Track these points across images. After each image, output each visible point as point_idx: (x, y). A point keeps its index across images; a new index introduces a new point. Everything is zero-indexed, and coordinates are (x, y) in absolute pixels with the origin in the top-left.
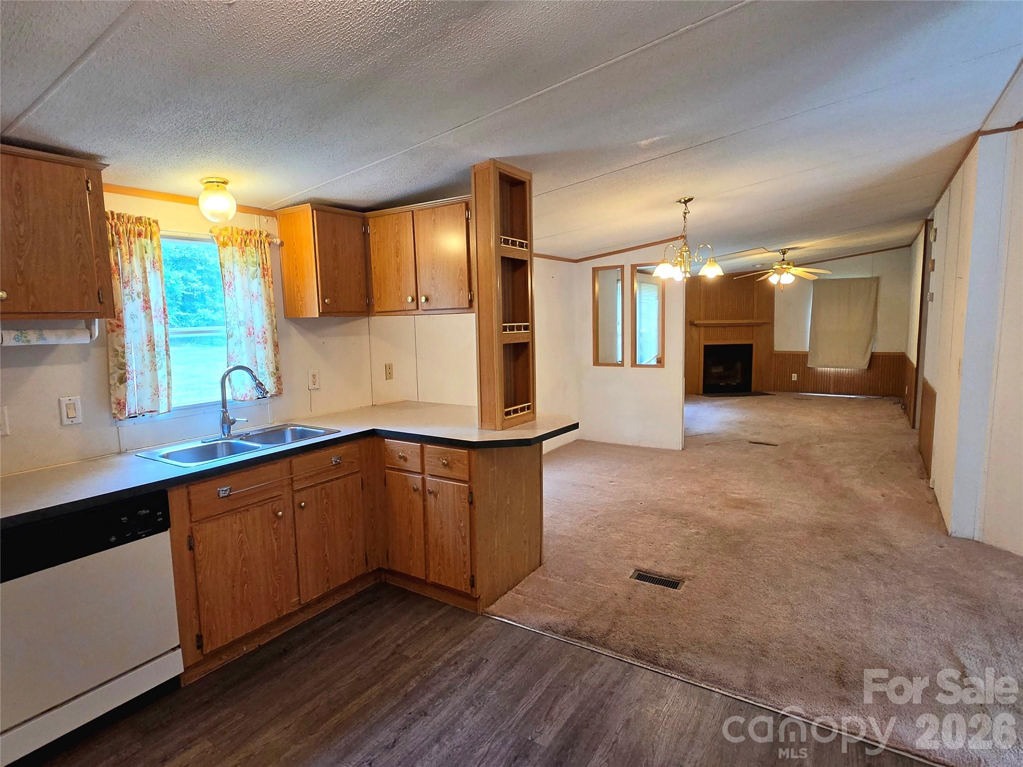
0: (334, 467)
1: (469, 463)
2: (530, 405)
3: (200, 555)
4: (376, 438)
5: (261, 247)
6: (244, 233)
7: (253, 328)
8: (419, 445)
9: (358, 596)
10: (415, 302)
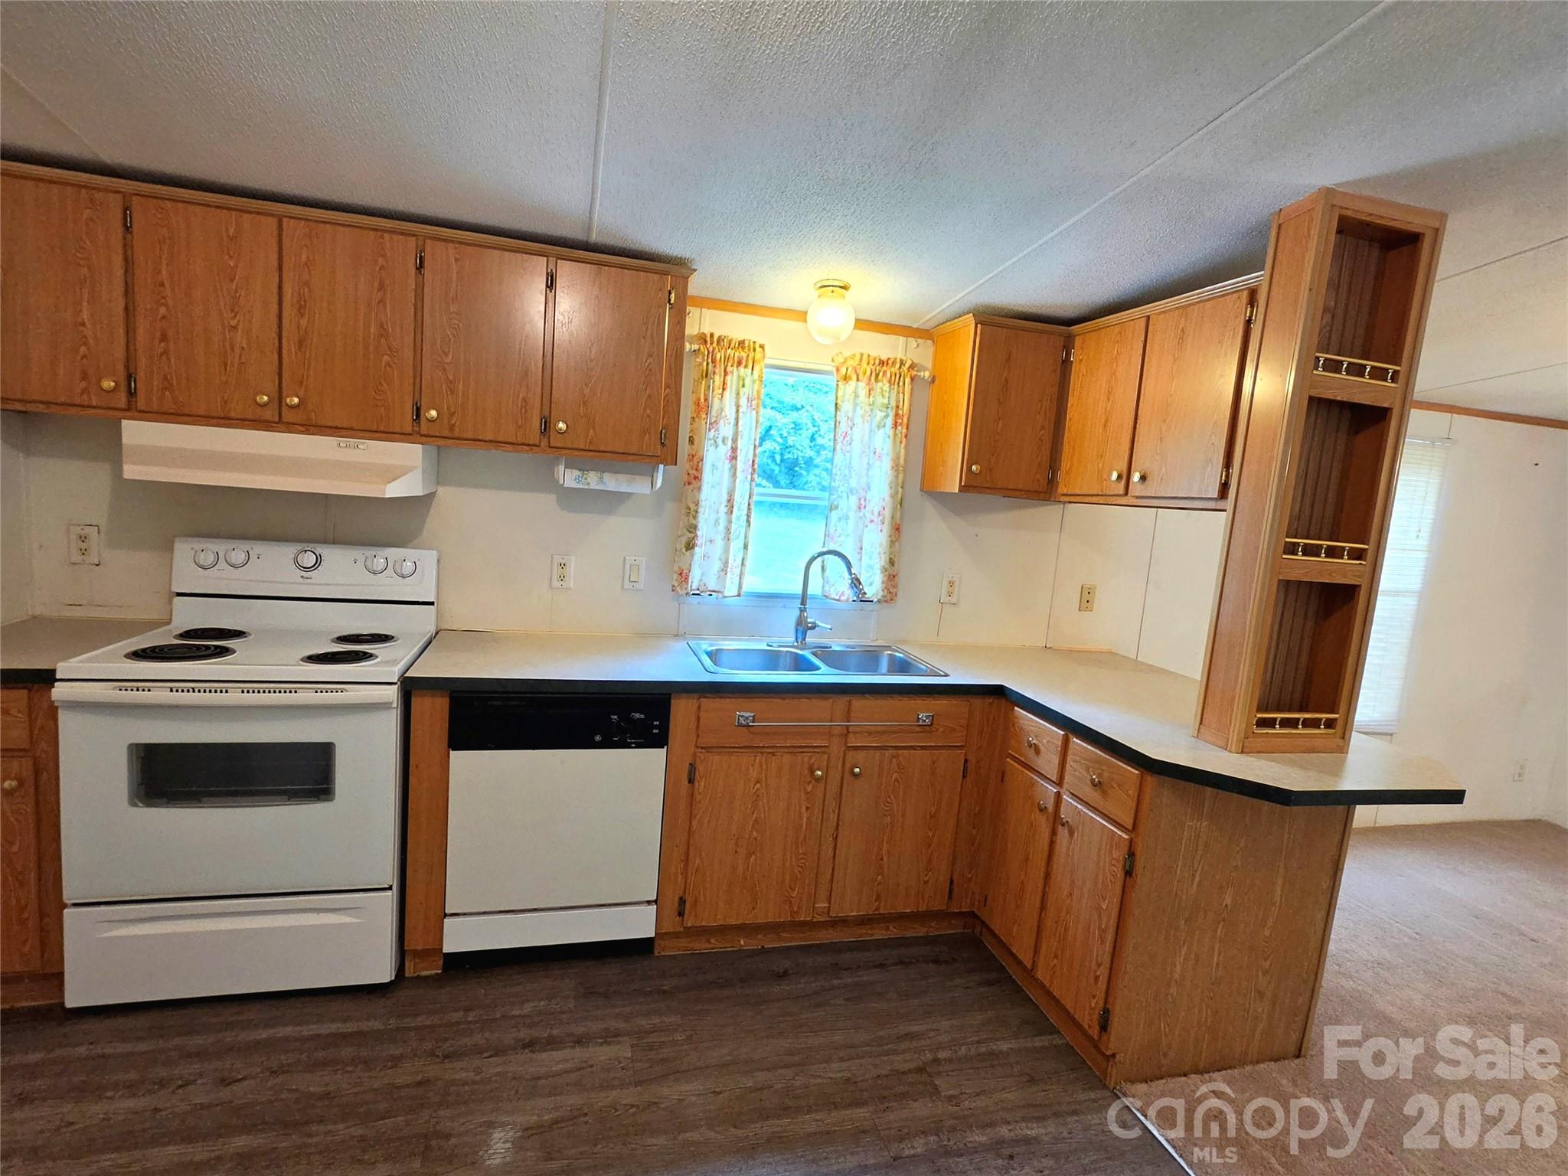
0: (918, 729)
1: (1139, 797)
2: (1335, 720)
3: (700, 794)
4: (1004, 701)
5: (898, 383)
6: (877, 362)
7: (865, 500)
8: (1063, 733)
9: (927, 941)
10: (1123, 482)
